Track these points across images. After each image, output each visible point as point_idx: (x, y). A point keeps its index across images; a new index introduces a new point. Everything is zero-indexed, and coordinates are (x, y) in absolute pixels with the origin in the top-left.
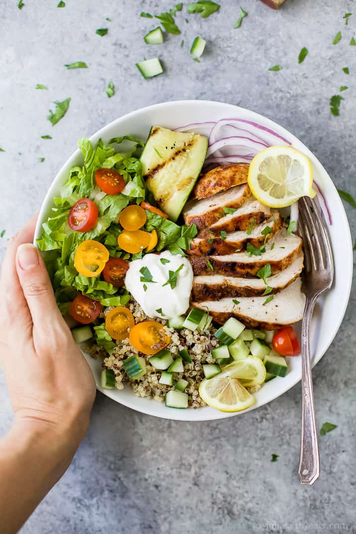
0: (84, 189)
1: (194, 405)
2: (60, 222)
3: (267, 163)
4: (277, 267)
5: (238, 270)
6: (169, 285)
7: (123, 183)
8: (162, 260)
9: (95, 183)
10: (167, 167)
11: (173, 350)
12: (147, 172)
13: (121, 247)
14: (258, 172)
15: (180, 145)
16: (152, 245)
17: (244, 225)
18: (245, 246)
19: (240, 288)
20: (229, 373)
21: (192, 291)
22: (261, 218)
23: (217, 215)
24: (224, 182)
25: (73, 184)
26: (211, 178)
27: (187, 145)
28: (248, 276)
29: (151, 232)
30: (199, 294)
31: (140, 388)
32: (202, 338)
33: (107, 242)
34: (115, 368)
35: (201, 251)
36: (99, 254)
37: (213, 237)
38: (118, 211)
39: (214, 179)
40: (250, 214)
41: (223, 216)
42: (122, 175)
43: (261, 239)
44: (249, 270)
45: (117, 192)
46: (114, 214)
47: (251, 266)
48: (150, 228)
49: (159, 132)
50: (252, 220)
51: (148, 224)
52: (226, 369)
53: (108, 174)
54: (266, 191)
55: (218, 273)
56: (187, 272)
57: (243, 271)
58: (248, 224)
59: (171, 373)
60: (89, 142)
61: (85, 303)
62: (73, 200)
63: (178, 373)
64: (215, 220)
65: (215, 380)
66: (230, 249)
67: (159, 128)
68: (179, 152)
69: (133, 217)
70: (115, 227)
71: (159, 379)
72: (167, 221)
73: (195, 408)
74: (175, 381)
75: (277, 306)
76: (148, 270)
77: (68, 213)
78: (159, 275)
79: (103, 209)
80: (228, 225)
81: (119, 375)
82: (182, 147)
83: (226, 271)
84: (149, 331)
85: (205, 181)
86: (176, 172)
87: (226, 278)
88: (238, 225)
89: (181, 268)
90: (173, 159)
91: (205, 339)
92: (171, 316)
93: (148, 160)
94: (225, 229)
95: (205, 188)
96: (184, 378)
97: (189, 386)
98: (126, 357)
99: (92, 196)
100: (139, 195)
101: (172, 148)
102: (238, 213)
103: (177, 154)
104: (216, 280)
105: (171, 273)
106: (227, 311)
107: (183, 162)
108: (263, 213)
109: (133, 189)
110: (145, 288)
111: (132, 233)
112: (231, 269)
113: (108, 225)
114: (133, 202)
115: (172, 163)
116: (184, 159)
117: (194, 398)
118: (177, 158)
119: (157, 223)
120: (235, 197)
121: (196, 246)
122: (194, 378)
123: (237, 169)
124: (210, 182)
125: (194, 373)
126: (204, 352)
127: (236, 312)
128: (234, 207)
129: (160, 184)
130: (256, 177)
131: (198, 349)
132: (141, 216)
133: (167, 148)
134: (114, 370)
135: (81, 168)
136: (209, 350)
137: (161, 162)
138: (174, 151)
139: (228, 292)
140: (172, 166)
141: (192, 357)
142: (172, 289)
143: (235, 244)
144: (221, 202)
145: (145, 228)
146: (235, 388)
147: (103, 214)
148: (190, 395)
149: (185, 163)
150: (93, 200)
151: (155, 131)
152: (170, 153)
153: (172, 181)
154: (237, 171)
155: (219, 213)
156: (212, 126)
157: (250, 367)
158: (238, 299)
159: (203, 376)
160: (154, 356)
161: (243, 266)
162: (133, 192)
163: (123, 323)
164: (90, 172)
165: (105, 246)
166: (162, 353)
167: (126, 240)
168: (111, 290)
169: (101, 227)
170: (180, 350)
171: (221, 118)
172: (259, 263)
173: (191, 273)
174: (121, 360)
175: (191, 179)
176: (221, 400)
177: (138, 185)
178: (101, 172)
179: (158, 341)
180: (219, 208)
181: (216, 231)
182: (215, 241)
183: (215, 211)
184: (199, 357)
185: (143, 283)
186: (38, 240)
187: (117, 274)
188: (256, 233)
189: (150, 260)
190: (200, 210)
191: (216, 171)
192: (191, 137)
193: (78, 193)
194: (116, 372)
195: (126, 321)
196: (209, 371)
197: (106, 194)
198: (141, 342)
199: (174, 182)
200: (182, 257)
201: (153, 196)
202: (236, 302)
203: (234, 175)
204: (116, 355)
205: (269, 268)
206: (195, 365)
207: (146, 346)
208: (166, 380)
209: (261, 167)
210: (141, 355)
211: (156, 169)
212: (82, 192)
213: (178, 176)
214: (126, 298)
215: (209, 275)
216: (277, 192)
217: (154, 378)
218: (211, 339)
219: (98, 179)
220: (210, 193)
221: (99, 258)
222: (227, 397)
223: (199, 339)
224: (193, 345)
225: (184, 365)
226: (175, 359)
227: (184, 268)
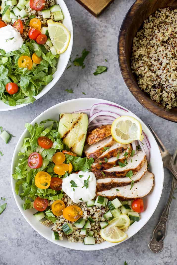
0: (33, 148)
1: (98, 242)
2: (24, 165)
3: (121, 123)
4: (135, 171)
5: (117, 175)
6: (85, 187)
7: (52, 143)
8: (79, 176)
9: (38, 144)
10: (71, 132)
11: (85, 218)
12: (62, 136)
13: (55, 172)
14: (116, 128)
15: (75, 121)
17: (115, 154)
18: (117, 163)
19: (119, 183)
20: (113, 225)
21: (97, 187)
22: (122, 150)
23: (101, 151)
24: (101, 136)
25: (27, 146)
26: (94, 134)
27: (78, 119)
28: (122, 177)
29: (68, 164)
30: (101, 188)
31: (71, 238)
32: (98, 210)
33: (48, 171)
34: (58, 230)
35: (97, 169)
36: (46, 177)
37: (101, 162)
38: (52, 156)
39: (96, 134)
40: (117, 149)
41: (104, 151)
42: (50, 139)
43: (124, 159)
44: (122, 174)
45: (49, 147)
46: (50, 158)
47: (123, 172)
48: (68, 161)
49: (64, 116)
50: (118, 151)
52: (112, 222)
53: (44, 139)
54: (119, 136)
55: (108, 177)
56: (92, 179)
57: (119, 175)
58: (116, 153)
59: (85, 229)
60: (31, 125)
61: (40, 202)
62: (29, 153)
63: (88, 228)
64: (101, 154)
65: (107, 228)
66: (111, 165)
67: (63, 114)
68: (75, 123)
69: (59, 158)
70: (52, 164)
71: (80, 233)
72: (76, 157)
73: (99, 243)
74: (88, 233)
75: (136, 188)
76: (74, 182)
77: (27, 160)
78: (79, 182)
79: (44, 156)
80: (107, 155)
81: (61, 233)
82: (76, 121)
83: (111, 176)
84: (72, 210)
85: (92, 136)
86: (76, 133)
87: (112, 179)
88: (112, 155)
89: (89, 178)
90: (73, 127)
91: (99, 210)
92: (87, 201)
93: (62, 130)
94: (106, 157)
95: (92, 140)
96: (92, 230)
97: (94, 234)
98: (62, 224)
99: (37, 150)
100: (60, 148)
101: (71, 122)
102: (111, 149)
103: (74, 124)
104: (107, 180)
105: (85, 181)
106: (114, 195)
108: (123, 147)
109: (57, 145)
110: (74, 190)
111: (60, 165)
112: (114, 174)
113: (48, 163)
114: (58, 151)
115: (73, 129)
116: (78, 126)
117: (97, 239)
118: (75, 126)
119: (71, 159)
120: (109, 141)
121: (94, 167)
122: (96, 229)
123: (106, 129)
124: (94, 136)
125: (96, 227)
126: (99, 216)
127: (119, 195)
128: (109, 146)
129: (70, 141)
130: (115, 130)
131: (96, 216)
132: (63, 157)
133: (69, 123)
134: (58, 231)
135: (30, 138)
136: (102, 215)
137: (68, 130)
138: (73, 123)
139: (114, 185)
140: (73, 131)
141: (94, 220)
142: (87, 188)
143: (112, 163)
144: (102, 145)
145: (65, 162)
146: (117, 230)
147: (44, 158)
148: (95, 238)
149: (79, 128)
150: (38, 152)
151: (62, 117)
152: (71, 125)
153: (75, 138)
154: (106, 130)
155: (102, 150)
156: (89, 110)
157: (123, 219)
158: (118, 188)
159: (100, 228)
160: (76, 222)
161: (119, 173)
162: (57, 146)
163: (60, 208)
164: (35, 139)
165: (48, 173)
166: (79, 220)
167: (57, 169)
168: (54, 192)
169: (45, 165)
170: (88, 217)
171: (95, 104)
172: (127, 171)
173: (95, 178)
174: (60, 226)
175: (83, 135)
176: (112, 238)
177: (59, 143)
178: (40, 138)
179: (77, 214)
180: (102, 148)
181: (102, 159)
182: (102, 163)
183: (101, 149)
184: (97, 220)
185: (73, 188)
186: (13, 175)
187: (57, 184)
188: (122, 157)
189: (73, 177)
190: (92, 150)
191: (97, 131)
192: (79, 115)
193: (30, 150)
194: (59, 232)
195: (61, 206)
196: (103, 225)
197: (44, 149)
198: (69, 216)
200: (89, 172)
201: (68, 147)
202: (118, 190)
203: (105, 132)
204: (58, 224)
205: (131, 172)
206: (96, 223)
207: (72, 218)
208: (83, 232)
209: (117, 125)
210: (69, 222)
211: (66, 134)
212: (32, 150)
213: (77, 135)
214: (61, 195)
215: (104, 178)
216: (124, 137)
217: (77, 232)
218: (102, 210)
219: (39, 142)
220: (95, 141)
221: (46, 179)
222: (114, 235)
223: (96, 211)
224: (94, 214)
225: (91, 224)
226: (86, 222)
227: (91, 177)
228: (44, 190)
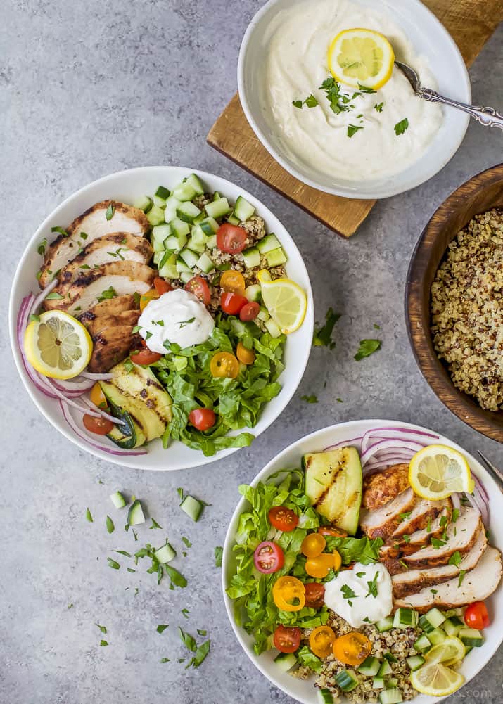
0: (261, 533)
1: (408, 697)
2: (249, 569)
3: (426, 461)
4: (464, 552)
5: (431, 563)
6: (371, 595)
7: (296, 518)
8: (357, 574)
9: (270, 524)
10: (332, 490)
11: (378, 655)
12: (315, 501)
13: (309, 573)
14: (418, 471)
15: (335, 467)
16: (338, 564)
17: (422, 524)
18: (428, 541)
19: (437, 578)
20: (435, 662)
21: (393, 591)
22: (436, 513)
23: (395, 522)
24: (390, 491)
25: (248, 530)
26: (377, 489)
27: (341, 464)
28: (440, 565)
29: (332, 552)
30: (401, 592)
31: (356, 697)
32: (401, 636)
33: (295, 573)
34: (330, 686)
35: (391, 557)
36: (295, 587)
37: (397, 543)
38: (300, 544)
39: (381, 489)
40: (426, 513)
41: (401, 522)
42: (292, 510)
43: (441, 530)
44: (441, 562)
45: (293, 526)
47: (442, 558)
48: (331, 548)
49: (313, 461)
50: (428, 518)
51: (329, 545)
52: (430, 655)
53: (280, 513)
54: (426, 487)
55: (412, 569)
56: (384, 576)
57: (435, 563)
58: (425, 523)
59: (383, 677)
60: (252, 488)
61: (286, 634)
62: (253, 544)
63: (388, 675)
64: (395, 528)
65: (424, 670)
66: (417, 547)
67: (311, 457)
68: (337, 473)
69: (313, 544)
70: (301, 558)
71: (372, 685)
72: (346, 538)
73: (409, 700)
74: (386, 682)
75: (470, 583)
76: (349, 588)
77: (251, 559)
78: (359, 587)
79: (285, 546)
80: (408, 529)
81: (335, 692)
82: (338, 467)
83: (419, 566)
84: (351, 642)
85: (372, 493)
86: (341, 493)
87: (422, 571)
88: (417, 525)
89: (377, 576)
90: (334, 482)
91: (404, 637)
92: (377, 620)
93: (313, 490)
94: (407, 532)
95: (374, 500)
96: (393, 676)
97: (399, 683)
98: (334, 672)
99: (270, 536)
100: (314, 525)
101: (330, 472)
102: (414, 515)
103: (336, 475)
104: (412, 576)
105: (370, 583)
106: (430, 603)
107: (343, 481)
108: (436, 508)
109: (306, 521)
110: (350, 603)
111: (318, 558)
112: (425, 564)
113: (294, 559)
114: (310, 531)
115: (335, 485)
116: (344, 478)
117: (406, 691)
118: (338, 479)
119: (337, 543)
120: (407, 500)
121: (385, 555)
122: (401, 673)
123: (399, 475)
124: (377, 493)
125: (401, 670)
126: (406, 648)
127: (438, 602)
128: (408, 511)
129: (331, 507)
130: (417, 476)
131: (400, 648)
132: (320, 542)
133: (325, 474)
134: (329, 688)
135: (252, 513)
136: (411, 644)
137: (325, 489)
138: (333, 474)
139: (426, 583)
140: (335, 488)
141: (396, 656)
142: (375, 597)
143: (419, 542)
144: (396, 508)
145: (326, 550)
146: (444, 671)
147: (286, 551)
148: (402, 689)
149: (346, 481)
150: (272, 540)
151: (309, 462)
152: (329, 477)
153: (340, 501)
154: (399, 477)
155: (398, 519)
156: (360, 440)
157: (451, 647)
158: (435, 588)
159: (408, 669)
160: (362, 666)
161: (434, 560)
162: (308, 524)
163: (326, 641)
164: (263, 516)
165: (296, 577)
166: (368, 661)
167: (312, 565)
168: (313, 612)
169: (289, 563)
170: (384, 653)
171: (369, 430)
172: (448, 553)
173: (387, 575)
174: (331, 676)
175: (356, 494)
176: (435, 687)
177: (311, 516)
178: (273, 512)
179: (361, 650)
180: (396, 516)
181: (399, 537)
182: (401, 545)
183: (393, 519)
184: (402, 655)
185: (347, 599)
186: (226, 590)
187: (314, 597)
188: (435, 527)
189: (345, 577)
190: (376, 521)
191: (381, 481)
193: (255, 536)
194: (332, 689)
195: (328, 638)
196: (413, 663)
197: (282, 532)
198: (346, 655)
199: (343, 502)
200: (375, 564)
202: (434, 592)
203: (398, 483)
204: (325, 673)
205: (458, 554)
206: (401, 663)
207: (352, 657)
208: (379, 684)
209: (420, 467)
210: (348, 667)
211: (322, 497)
212: (259, 535)
213: (344, 495)
214: (325, 615)
215: (405, 572)
216: (436, 487)
217: (367, 685)
218: (409, 634)
219: (272, 520)
220: (380, 504)
221: (295, 591)
222: (439, 682)
223: (398, 639)
224: (394, 644)
225: (391, 665)
226: (381, 662)
227: (380, 575)
228: (293, 613)
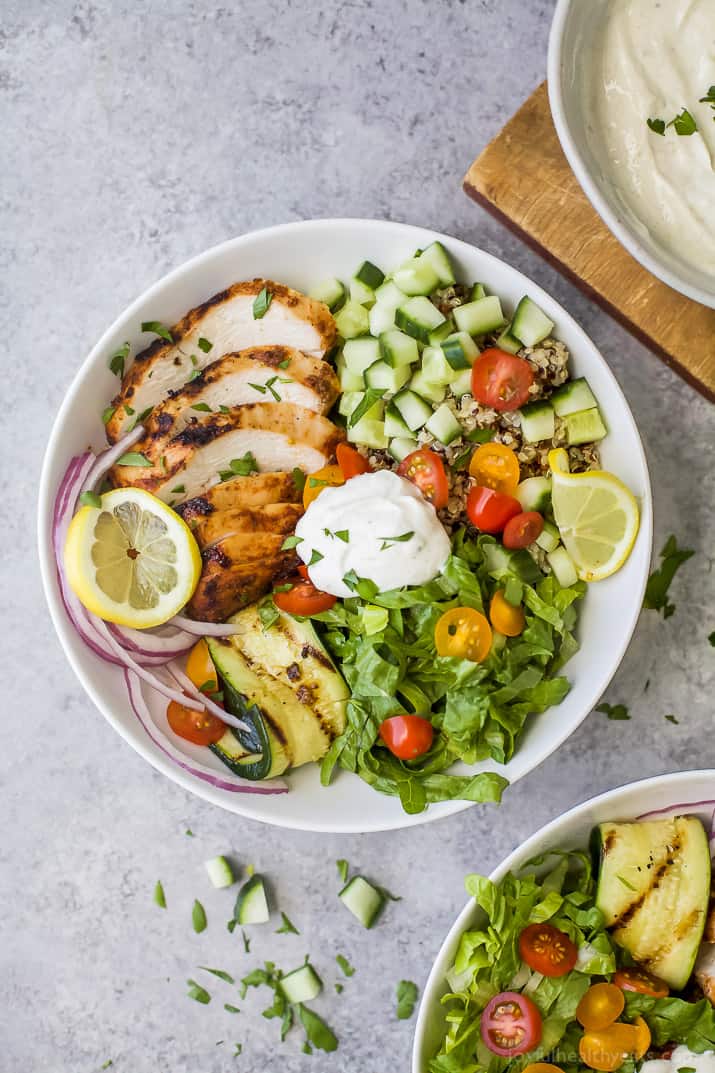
0: (501, 973)
7: (572, 951)
9: (521, 957)
10: (649, 903)
12: (612, 920)
13: (585, 1060)
15: (660, 856)
16: (644, 1041)
25: (475, 967)
27: (671, 849)
29: (633, 1022)
38: (575, 1003)
42: (567, 935)
45: (566, 967)
46: (568, 1010)
48: (632, 1014)
49: (618, 841)
51: (630, 1007)
53: (542, 938)
60: (491, 883)
62: (482, 993)
67: (613, 831)
68: (663, 868)
69: (601, 1004)
70: (574, 1030)
72: (666, 999)
77: (476, 1023)
79: (546, 1004)
82: (666, 856)
86: (667, 909)
90: (656, 886)
93: (612, 897)
99: (518, 982)
100: (607, 970)
101: (649, 866)
103: (660, 873)
107: (673, 886)
109: (592, 958)
111: (605, 1032)
113: (562, 1031)
114: (597, 979)
115: (655, 892)
116: (675, 879)
118: (663, 881)
119: (646, 1005)
129: (641, 936)
132: (614, 1000)
133: (639, 869)
135: (486, 932)
137: (636, 898)
138: (654, 869)
140: (656, 899)
145: (623, 1017)
147: (547, 1014)
149: (678, 887)
150: (520, 991)
151: (610, 842)
152: (647, 876)
153: (662, 926)
156: (711, 806)
162: (596, 964)
164: (509, 942)
165: (557, 1065)
167: (592, 1043)
169: (551, 1038)
175: (696, 913)
177: (604, 952)
178: (529, 935)
192: (672, 828)
193: (489, 980)
197: (542, 977)
199: (668, 926)
211: (629, 914)
212: (496, 979)
213: (672, 912)
219: (525, 950)
